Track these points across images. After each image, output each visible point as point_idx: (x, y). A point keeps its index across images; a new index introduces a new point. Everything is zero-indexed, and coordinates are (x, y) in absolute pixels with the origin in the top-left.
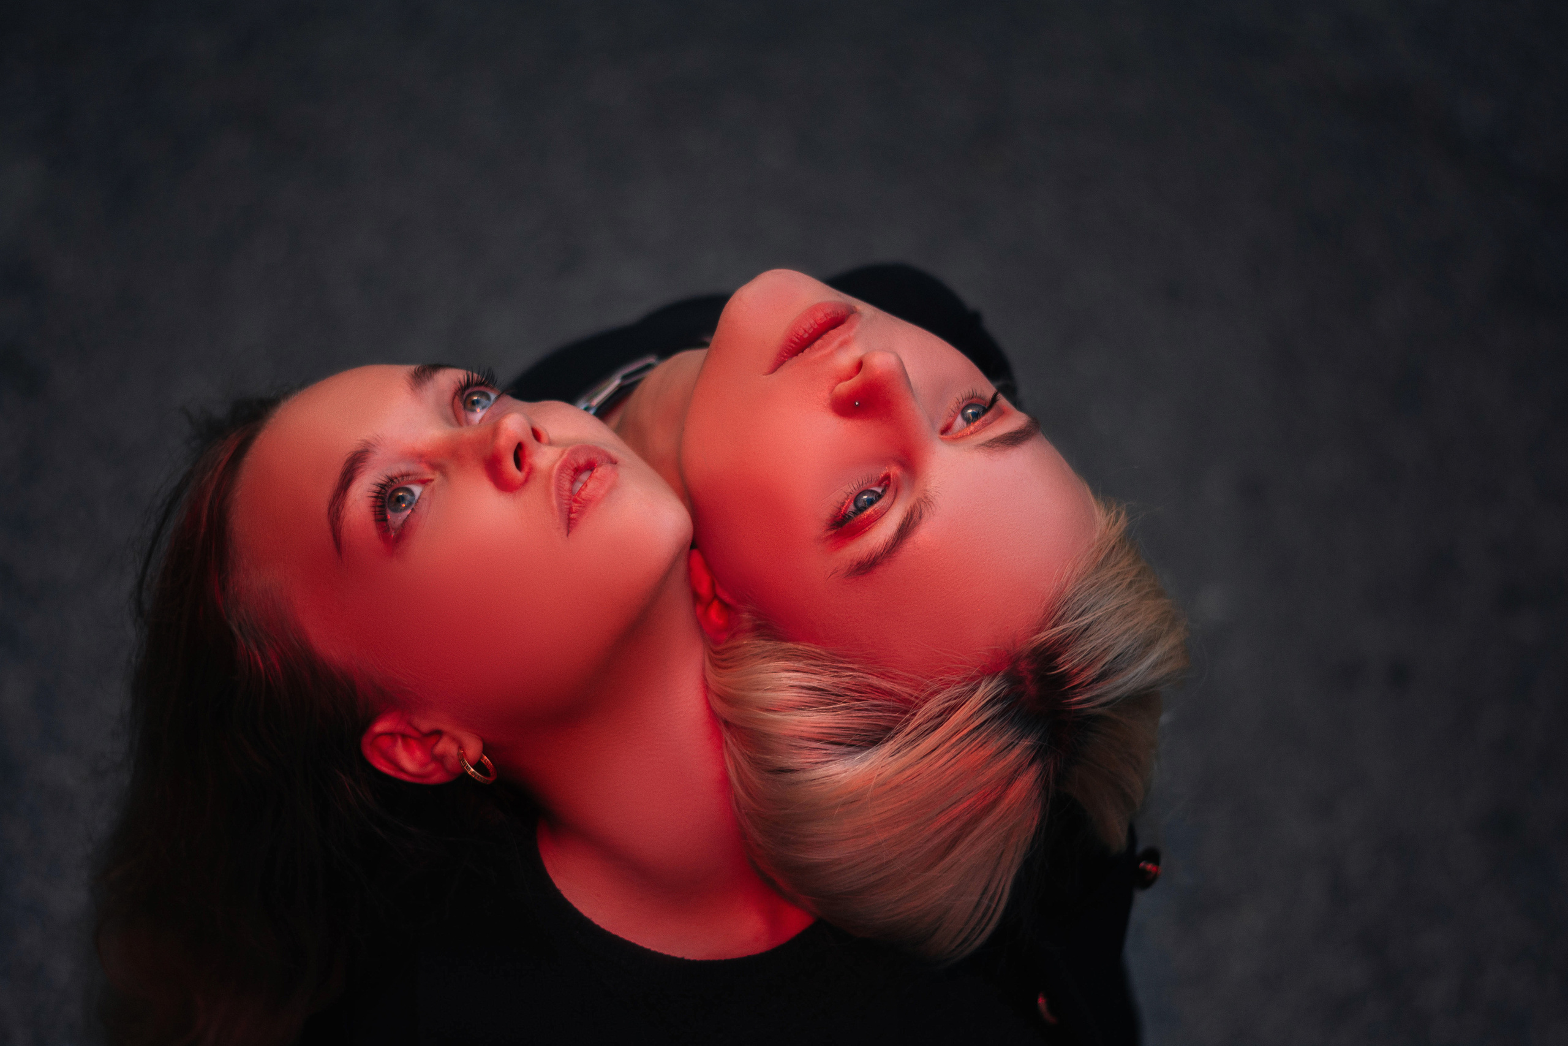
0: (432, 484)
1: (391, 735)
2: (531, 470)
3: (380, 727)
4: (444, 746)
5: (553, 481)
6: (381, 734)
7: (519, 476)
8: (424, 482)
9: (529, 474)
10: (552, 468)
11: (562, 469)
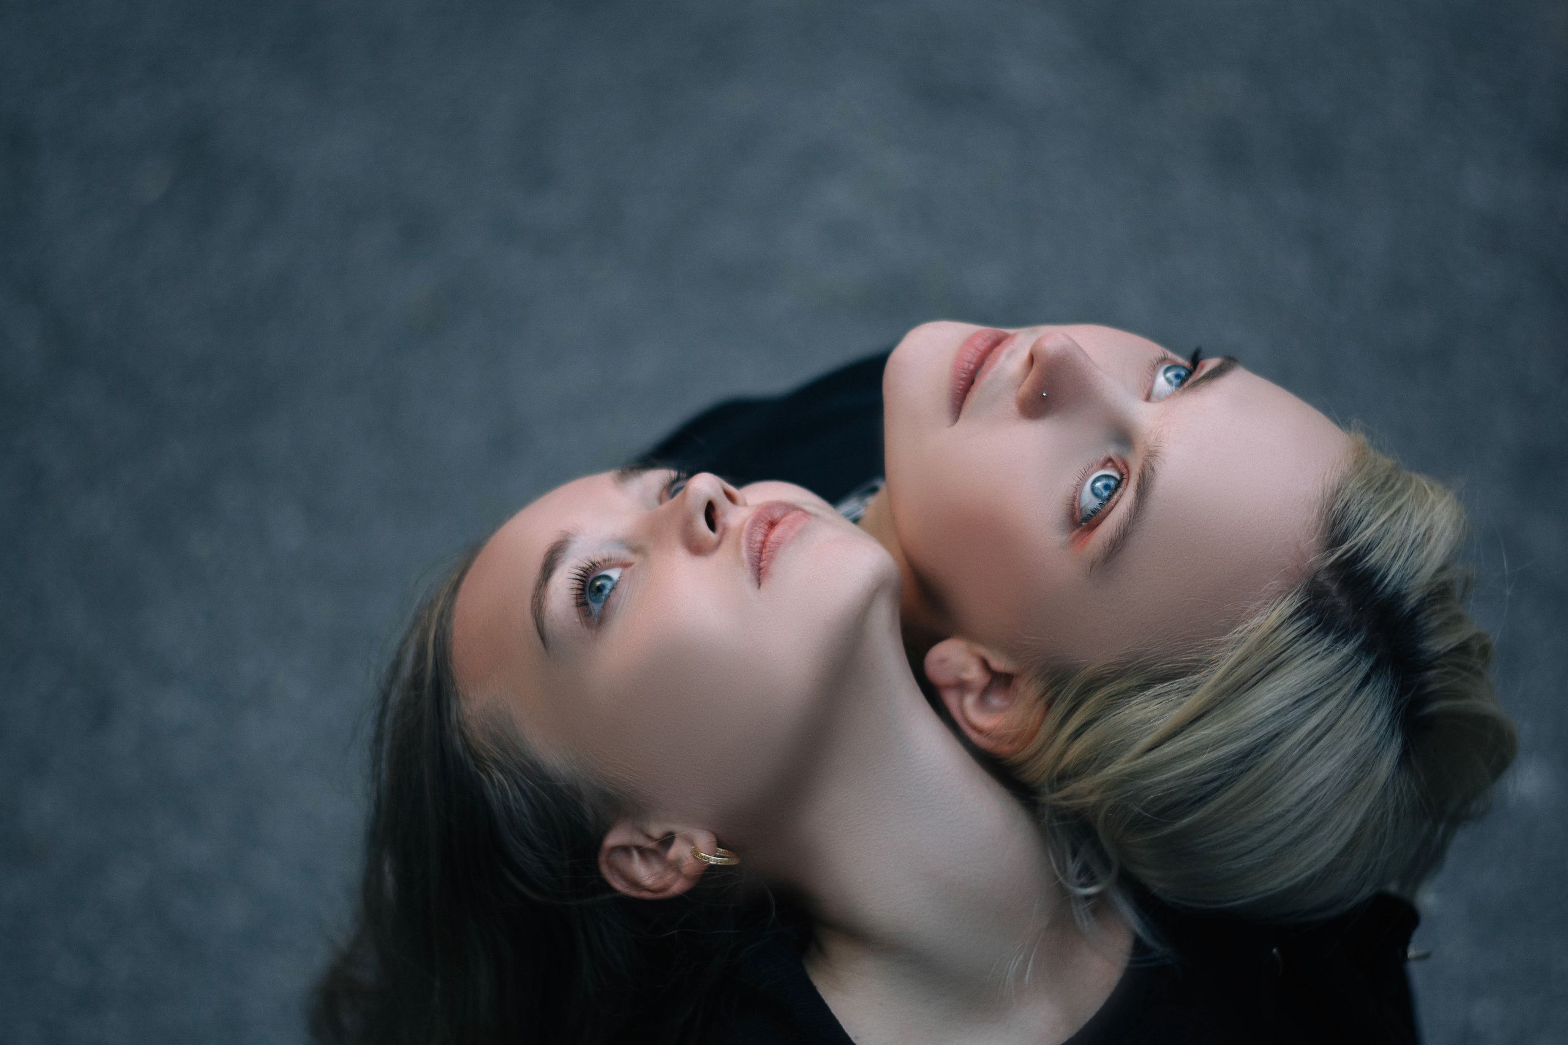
0: (633, 567)
1: (626, 849)
2: (725, 529)
3: (613, 839)
4: (679, 850)
5: (744, 534)
6: (614, 849)
7: (713, 536)
8: (625, 565)
9: (722, 535)
10: (743, 523)
11: (754, 523)
